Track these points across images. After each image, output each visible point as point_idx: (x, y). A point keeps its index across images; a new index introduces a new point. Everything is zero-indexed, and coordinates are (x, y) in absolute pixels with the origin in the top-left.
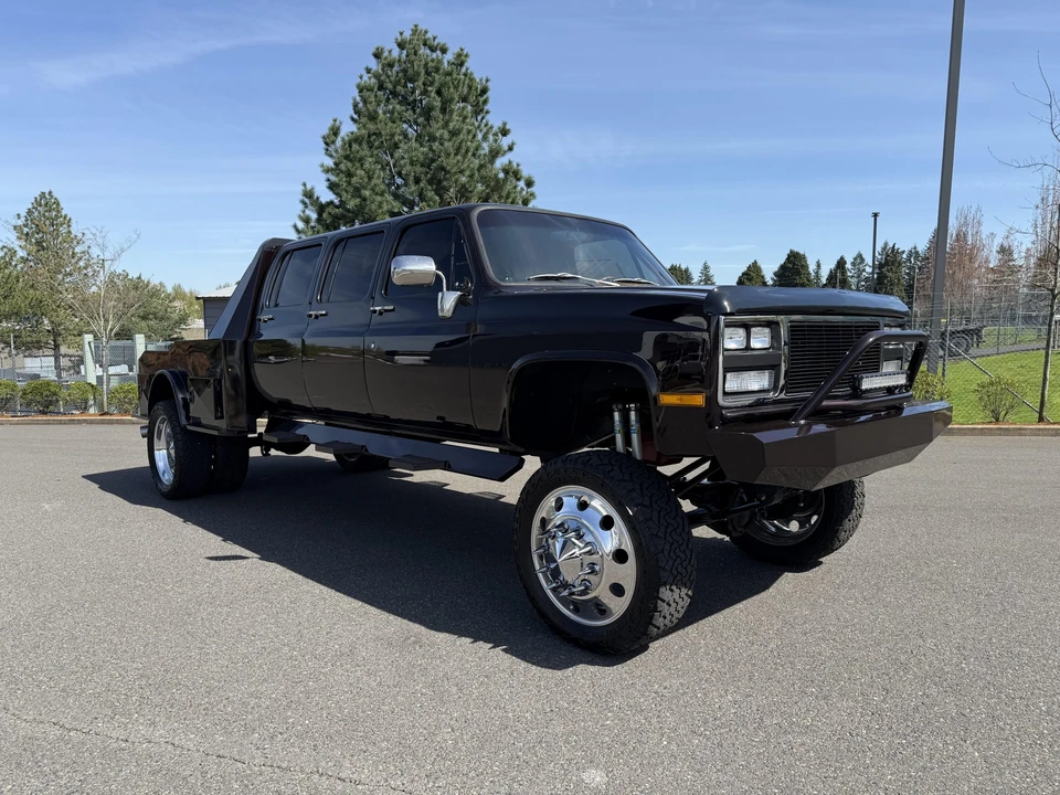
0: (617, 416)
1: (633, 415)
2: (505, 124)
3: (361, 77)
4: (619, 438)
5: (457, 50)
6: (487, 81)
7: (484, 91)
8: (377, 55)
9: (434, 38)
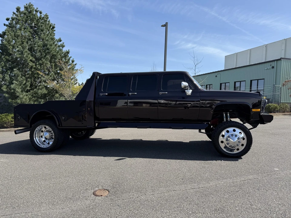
0: (224, 115)
1: (228, 114)
2: (60, 38)
3: (13, 15)
4: (225, 119)
5: (45, 14)
6: (54, 25)
7: (53, 28)
8: (18, 9)
9: (37, 8)
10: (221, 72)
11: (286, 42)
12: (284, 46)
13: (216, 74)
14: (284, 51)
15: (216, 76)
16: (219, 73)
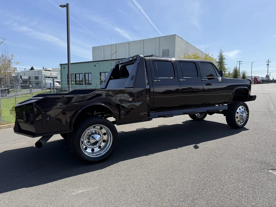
10: (100, 62)
11: (143, 42)
12: (142, 45)
13: (95, 63)
14: (142, 49)
15: (95, 66)
16: (97, 62)
